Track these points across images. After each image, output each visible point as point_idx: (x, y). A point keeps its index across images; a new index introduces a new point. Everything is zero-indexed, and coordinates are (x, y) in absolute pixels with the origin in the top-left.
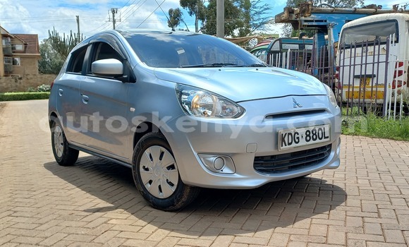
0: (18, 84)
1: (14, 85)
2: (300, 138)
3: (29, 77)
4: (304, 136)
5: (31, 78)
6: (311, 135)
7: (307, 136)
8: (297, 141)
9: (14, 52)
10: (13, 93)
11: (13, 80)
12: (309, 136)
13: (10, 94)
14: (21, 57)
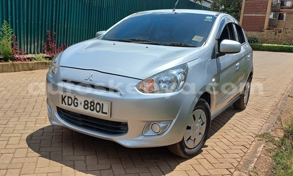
0: (276, 37)
1: (273, 37)
2: (79, 104)
3: (287, 31)
4: (83, 104)
5: (290, 32)
6: (89, 105)
7: (85, 104)
8: (76, 105)
9: (282, 8)
10: (270, 45)
11: (274, 33)
12: (87, 105)
13: (267, 45)
14: (288, 13)
